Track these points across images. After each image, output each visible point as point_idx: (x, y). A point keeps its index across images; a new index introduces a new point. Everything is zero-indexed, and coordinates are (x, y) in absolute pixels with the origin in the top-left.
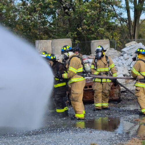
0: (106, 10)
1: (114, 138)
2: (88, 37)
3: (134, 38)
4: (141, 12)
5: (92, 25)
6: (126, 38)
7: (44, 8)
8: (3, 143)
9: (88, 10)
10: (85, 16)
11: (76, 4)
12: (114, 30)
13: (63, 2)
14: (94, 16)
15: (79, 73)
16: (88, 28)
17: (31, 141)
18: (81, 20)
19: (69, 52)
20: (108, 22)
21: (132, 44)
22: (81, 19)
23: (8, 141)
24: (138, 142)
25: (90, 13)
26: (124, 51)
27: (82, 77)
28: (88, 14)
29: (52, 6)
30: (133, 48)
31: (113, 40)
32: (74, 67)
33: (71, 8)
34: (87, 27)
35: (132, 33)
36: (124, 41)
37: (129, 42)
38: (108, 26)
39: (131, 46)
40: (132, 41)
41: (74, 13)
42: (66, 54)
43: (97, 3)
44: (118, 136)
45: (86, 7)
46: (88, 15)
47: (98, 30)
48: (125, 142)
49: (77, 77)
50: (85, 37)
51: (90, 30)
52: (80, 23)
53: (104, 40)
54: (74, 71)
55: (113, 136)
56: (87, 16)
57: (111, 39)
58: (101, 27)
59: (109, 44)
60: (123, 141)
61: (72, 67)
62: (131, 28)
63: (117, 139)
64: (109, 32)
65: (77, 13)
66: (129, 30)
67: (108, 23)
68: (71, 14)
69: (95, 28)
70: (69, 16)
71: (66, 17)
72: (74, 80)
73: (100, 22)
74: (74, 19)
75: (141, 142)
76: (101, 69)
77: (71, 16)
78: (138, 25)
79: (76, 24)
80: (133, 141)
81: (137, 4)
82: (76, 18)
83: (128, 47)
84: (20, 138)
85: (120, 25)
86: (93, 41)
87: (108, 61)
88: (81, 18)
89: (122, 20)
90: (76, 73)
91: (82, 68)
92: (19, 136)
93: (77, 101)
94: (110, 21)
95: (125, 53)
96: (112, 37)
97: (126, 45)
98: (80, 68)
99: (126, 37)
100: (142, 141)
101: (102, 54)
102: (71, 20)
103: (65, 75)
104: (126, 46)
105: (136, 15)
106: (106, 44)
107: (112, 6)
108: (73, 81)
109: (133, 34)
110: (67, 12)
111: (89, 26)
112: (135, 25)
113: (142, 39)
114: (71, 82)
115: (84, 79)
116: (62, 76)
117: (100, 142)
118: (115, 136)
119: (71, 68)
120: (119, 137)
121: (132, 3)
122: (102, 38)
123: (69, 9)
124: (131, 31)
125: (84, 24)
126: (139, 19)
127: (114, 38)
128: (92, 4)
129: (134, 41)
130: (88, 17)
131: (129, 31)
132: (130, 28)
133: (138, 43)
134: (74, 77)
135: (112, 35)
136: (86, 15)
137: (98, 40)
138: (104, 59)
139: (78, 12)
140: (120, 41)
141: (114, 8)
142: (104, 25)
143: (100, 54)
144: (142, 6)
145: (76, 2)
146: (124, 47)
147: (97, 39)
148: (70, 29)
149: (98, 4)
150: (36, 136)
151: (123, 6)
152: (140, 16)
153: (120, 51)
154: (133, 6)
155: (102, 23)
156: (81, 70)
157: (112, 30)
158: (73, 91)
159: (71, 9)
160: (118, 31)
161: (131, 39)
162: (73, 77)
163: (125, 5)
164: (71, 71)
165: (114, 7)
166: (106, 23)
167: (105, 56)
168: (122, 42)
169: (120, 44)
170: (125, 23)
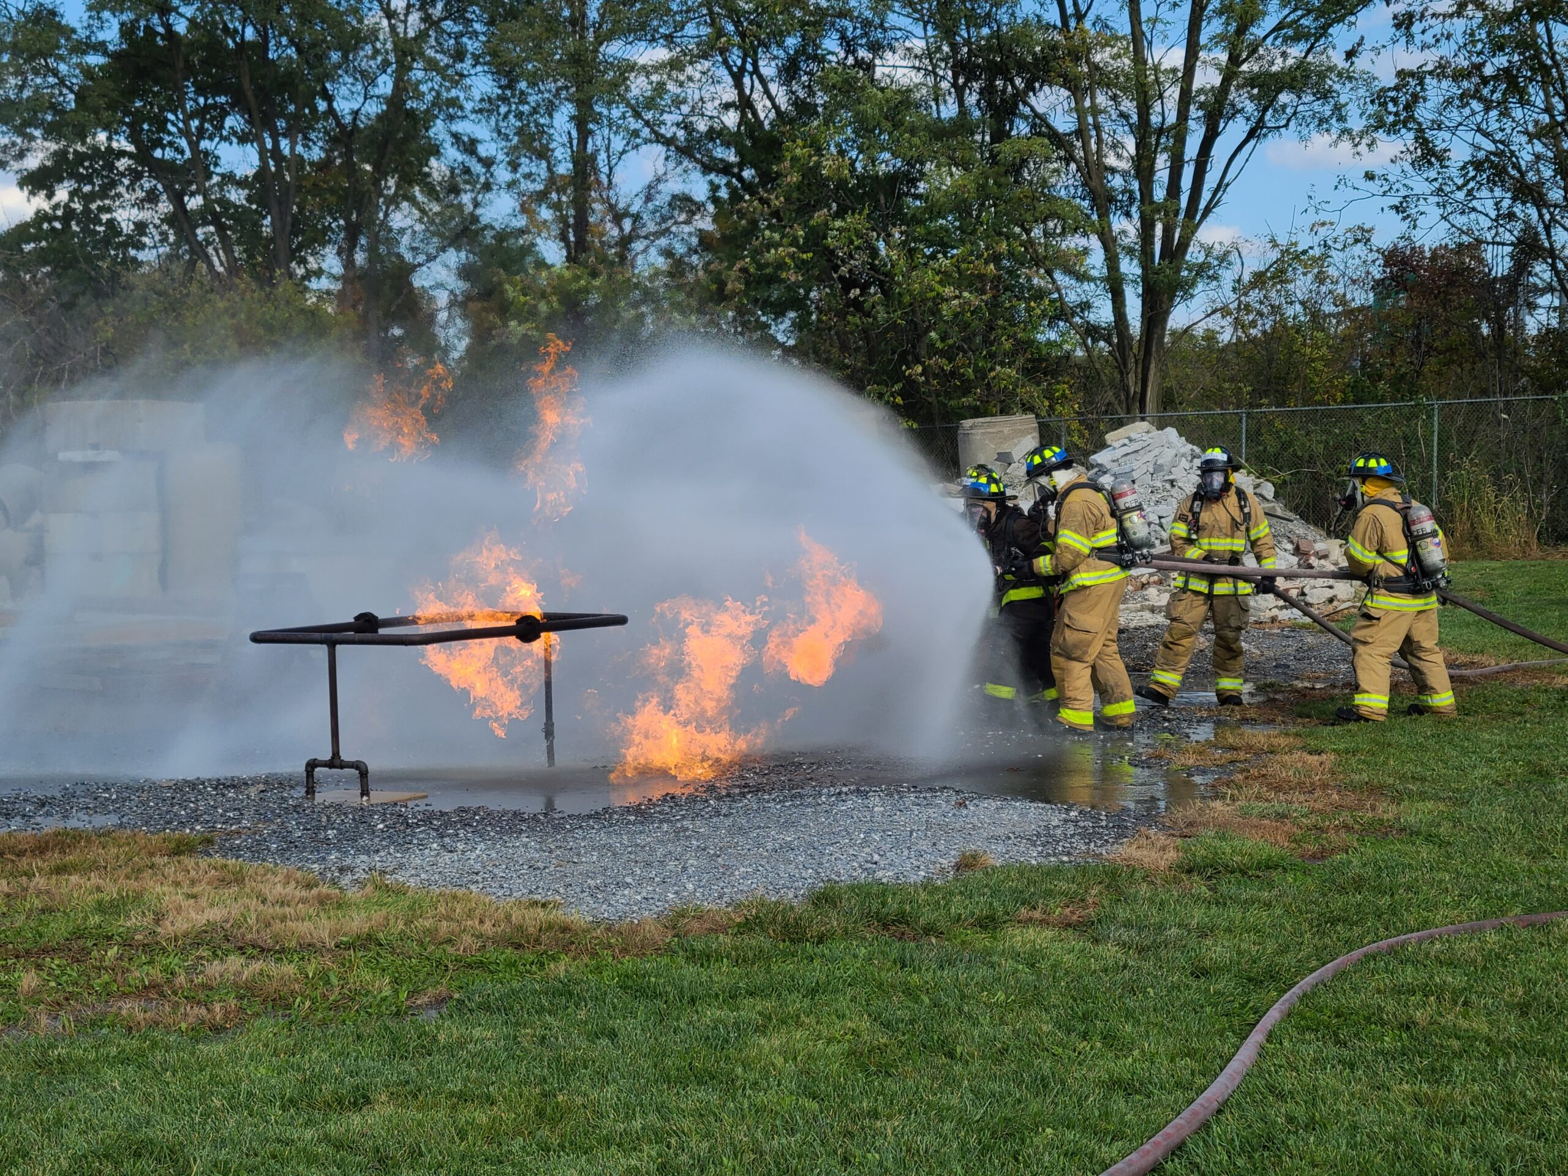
0: (1022, 292)
1: (1059, 832)
2: (945, 405)
3: (1142, 409)
4: (1171, 299)
5: (965, 352)
6: (1109, 409)
7: (758, 283)
8: (593, 849)
9: (948, 291)
10: (933, 314)
11: (893, 266)
12: (1055, 374)
13: (838, 257)
14: (973, 313)
15: (1101, 553)
16: (948, 368)
17: (709, 843)
18: (917, 332)
19: (1055, 474)
20: (1033, 341)
21: (1133, 436)
22: (916, 329)
23: (614, 840)
24: (1164, 849)
25: (956, 302)
26: (1101, 465)
27: (1117, 569)
28: (944, 306)
29: (793, 277)
30: (1136, 451)
31: (1053, 418)
32: (1076, 531)
33: (873, 283)
34: (943, 362)
35: (1134, 388)
36: (1098, 420)
37: (1120, 424)
38: (1028, 360)
39: (1131, 440)
40: (1133, 420)
41: (887, 306)
42: (1043, 480)
43: (986, 263)
44: (1076, 822)
45: (938, 278)
46: (946, 310)
47: (993, 374)
48: (1109, 847)
49: (1096, 569)
50: (935, 403)
51: (953, 374)
52: (914, 347)
53: (1013, 418)
54: (1078, 546)
55: (1055, 823)
56: (942, 317)
57: (1044, 413)
58: (1002, 364)
59: (1036, 434)
60: (1099, 843)
61: (1070, 529)
62: (1131, 364)
63: (1072, 836)
64: (1038, 384)
65: (900, 302)
66: (1121, 373)
67: (1031, 342)
68: (873, 307)
69: (976, 365)
70: (868, 315)
71: (855, 319)
72: (1081, 578)
73: (997, 339)
74: (887, 330)
75: (1177, 849)
76: (1213, 540)
77: (875, 319)
78: (1157, 351)
79: (893, 353)
80: (1145, 842)
81: (1153, 262)
82: (894, 326)
83: (1116, 444)
84: (665, 826)
85: (1080, 353)
86: (967, 423)
87: (1246, 510)
88: (916, 324)
89: (1092, 331)
90: (1087, 551)
91: (1114, 531)
92: (661, 822)
93: (1078, 659)
94: (1041, 338)
95: (1105, 473)
96: (1047, 403)
97: (1109, 437)
98: (1104, 529)
99: (1109, 404)
100: (1179, 841)
101: (1226, 478)
102: (873, 334)
103: (1044, 564)
104: (1109, 442)
105: (1152, 308)
106: (1023, 433)
107: (1049, 273)
108: (1080, 583)
109: (1139, 390)
110: (856, 298)
111: (951, 360)
112: (1148, 353)
113: (1176, 410)
114: (1070, 588)
115: (1123, 575)
116: (1031, 566)
117: (1001, 848)
118: (1066, 821)
119: (1066, 532)
120: (1082, 824)
121: (1135, 262)
122: (1005, 411)
123: (864, 288)
124: (1131, 379)
125: (932, 350)
126: (1164, 329)
127: (1058, 408)
128: (963, 266)
129: (1143, 419)
130: (946, 322)
131: (1122, 380)
132: (1125, 365)
133: (1161, 427)
134: (1082, 567)
135: (1049, 395)
136: (935, 312)
137: (988, 419)
138: (1232, 500)
139: (907, 299)
140: (1081, 422)
141: (1054, 281)
142: (1013, 354)
143: (1218, 479)
144: (1179, 271)
145: (895, 258)
146: (1102, 445)
147: (985, 414)
148: (870, 371)
149: (992, 266)
150: (728, 822)
151: (1094, 273)
152: (1167, 313)
153: (1082, 464)
154: (1139, 271)
155: (1007, 346)
156: (1108, 537)
157: (1045, 374)
158: (1070, 617)
159: (872, 290)
160: (1072, 376)
161: (1128, 412)
162: (1075, 567)
163: (1105, 270)
164: (1067, 547)
165: (1058, 275)
166: (1025, 345)
167: (1233, 489)
168: (1090, 428)
169: (1082, 436)
170: (1102, 344)
